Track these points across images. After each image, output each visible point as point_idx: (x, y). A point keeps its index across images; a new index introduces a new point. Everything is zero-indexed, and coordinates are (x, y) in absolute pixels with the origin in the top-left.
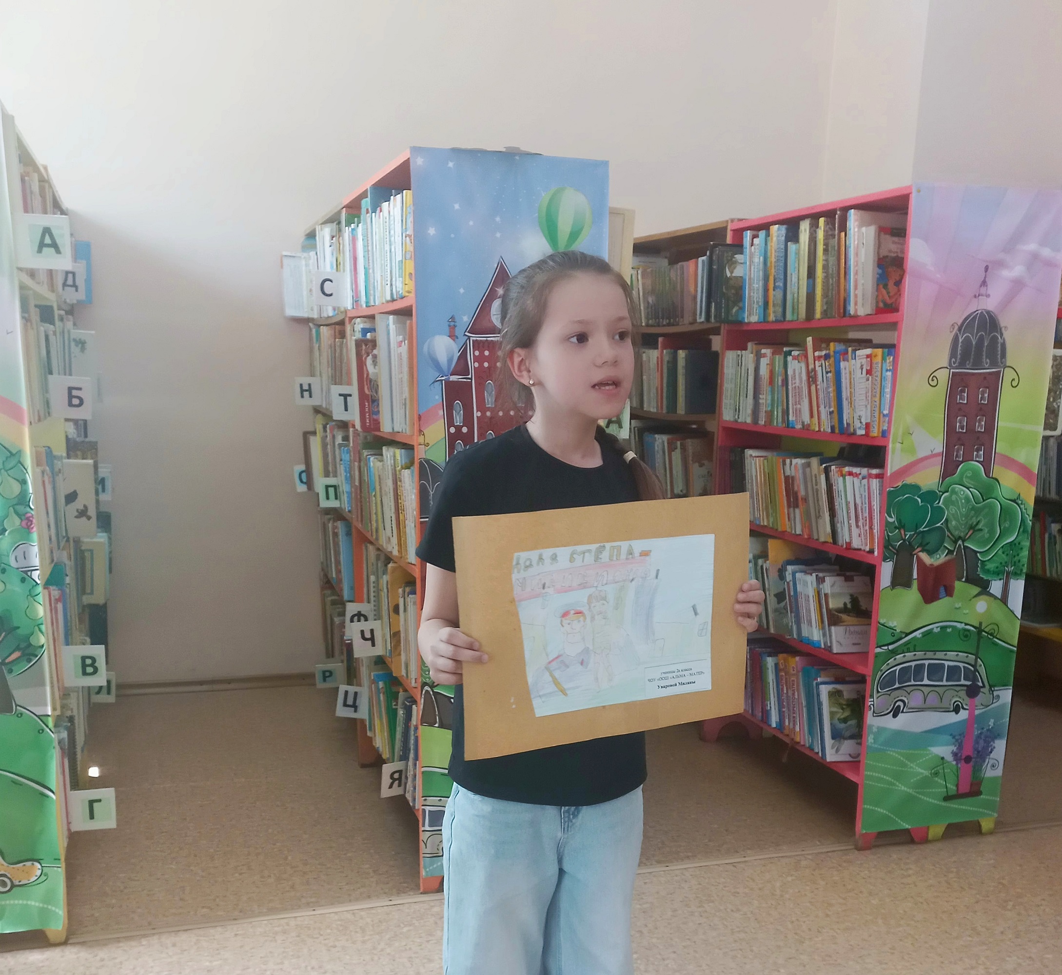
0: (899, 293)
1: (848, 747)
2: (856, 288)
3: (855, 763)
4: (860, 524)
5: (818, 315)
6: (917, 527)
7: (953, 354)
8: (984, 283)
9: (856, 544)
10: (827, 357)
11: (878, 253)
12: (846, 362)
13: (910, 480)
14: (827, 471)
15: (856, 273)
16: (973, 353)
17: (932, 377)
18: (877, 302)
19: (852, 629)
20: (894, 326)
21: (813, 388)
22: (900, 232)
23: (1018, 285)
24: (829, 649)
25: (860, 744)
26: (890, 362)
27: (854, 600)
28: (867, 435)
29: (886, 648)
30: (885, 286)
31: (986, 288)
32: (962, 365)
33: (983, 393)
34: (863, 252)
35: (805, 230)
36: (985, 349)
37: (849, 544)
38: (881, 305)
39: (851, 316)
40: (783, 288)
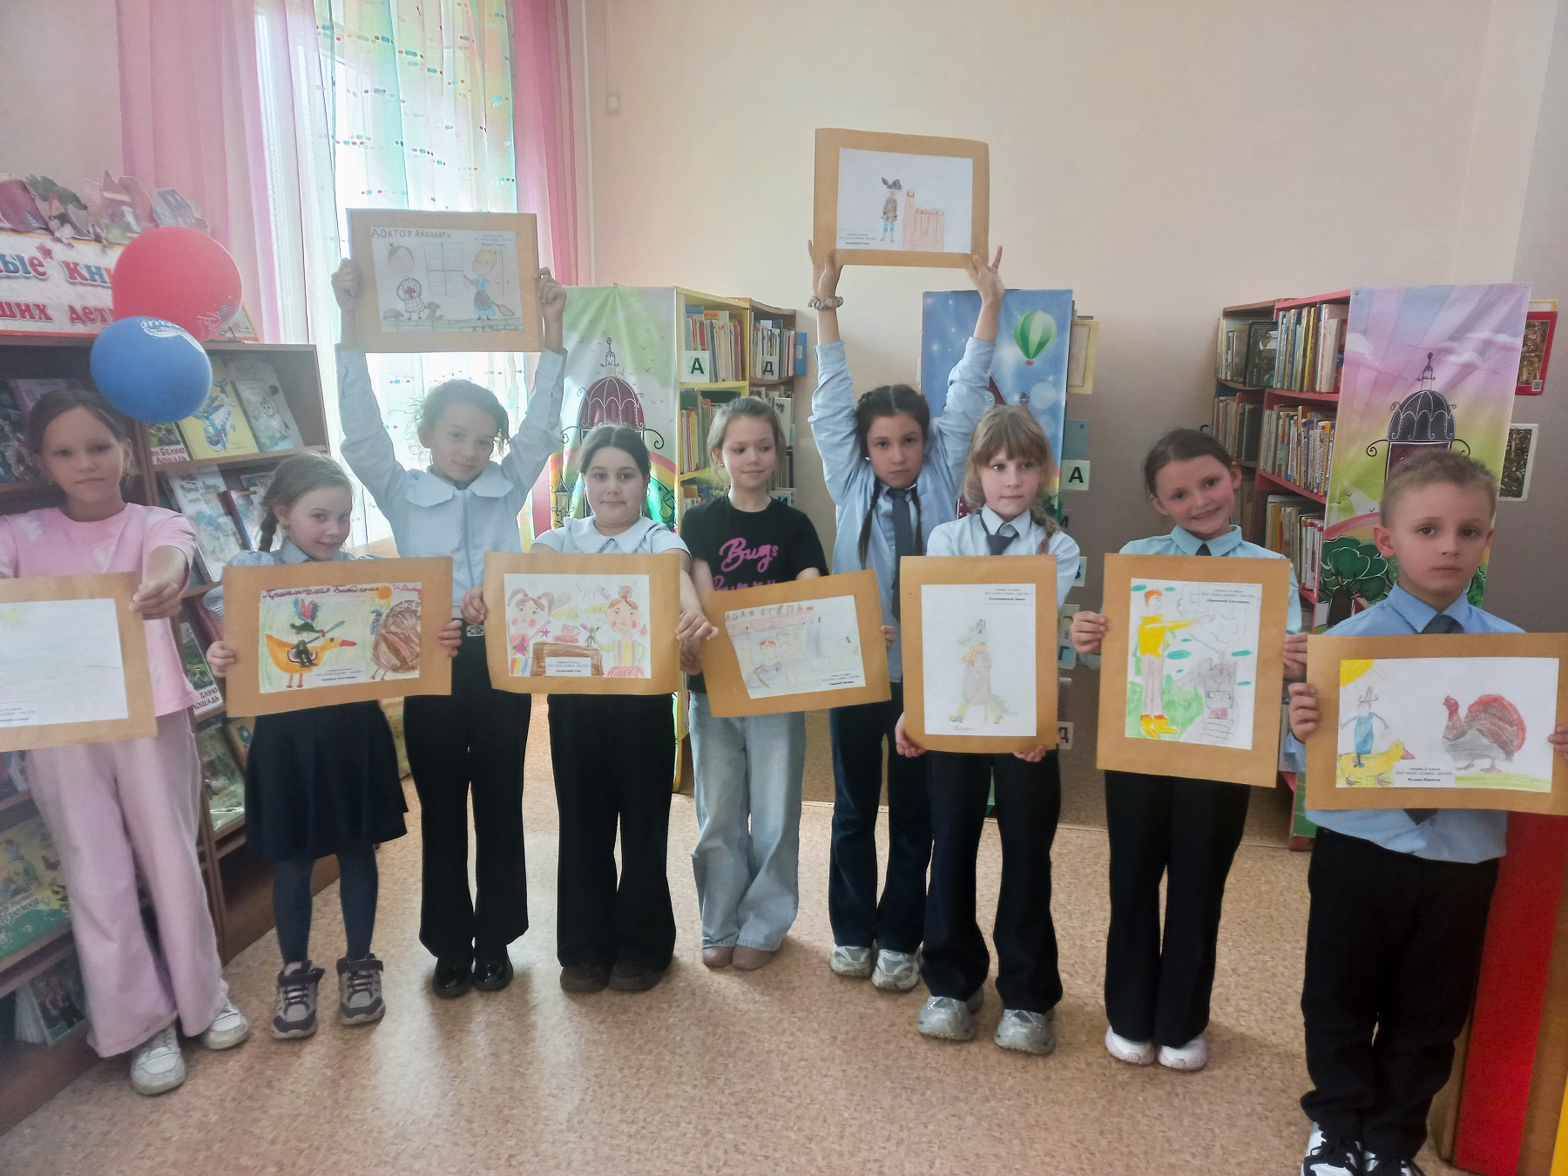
6: (1355, 575)
7: (1394, 428)
8: (1429, 368)
13: (1347, 534)
14: (1301, 521)
16: (1416, 429)
17: (1371, 448)
23: (1467, 369)
31: (1429, 372)
36: (1429, 425)
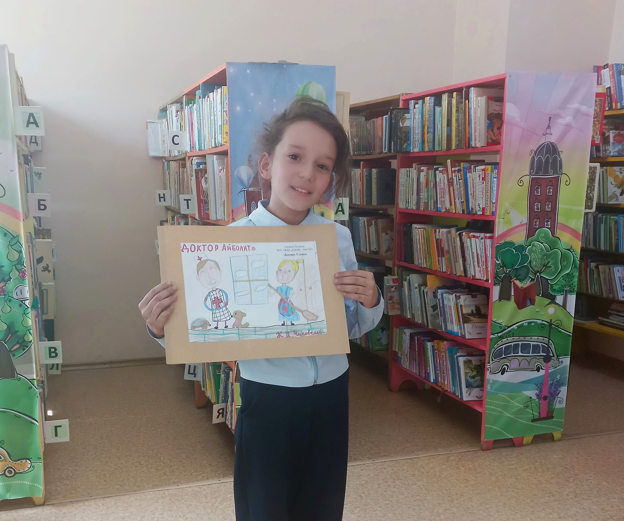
0: (500, 134)
1: (476, 392)
2: (475, 132)
3: (480, 402)
4: (480, 265)
5: (453, 147)
6: (513, 266)
7: (532, 168)
8: (549, 127)
9: (478, 276)
10: (459, 171)
11: (488, 112)
12: (470, 174)
13: (508, 239)
14: (460, 235)
15: (475, 123)
16: (543, 166)
17: (520, 181)
18: (487, 139)
19: (477, 325)
20: (497, 152)
21: (451, 188)
22: (500, 99)
23: (568, 127)
24: (463, 337)
25: (483, 390)
26: (496, 173)
27: (478, 309)
28: (483, 214)
29: (497, 335)
30: (492, 130)
31: (549, 129)
32: (537, 173)
33: (549, 189)
34: (479, 111)
35: (445, 99)
36: (550, 164)
37: (474, 276)
38: (490, 141)
39: (473, 148)
40: (433, 132)
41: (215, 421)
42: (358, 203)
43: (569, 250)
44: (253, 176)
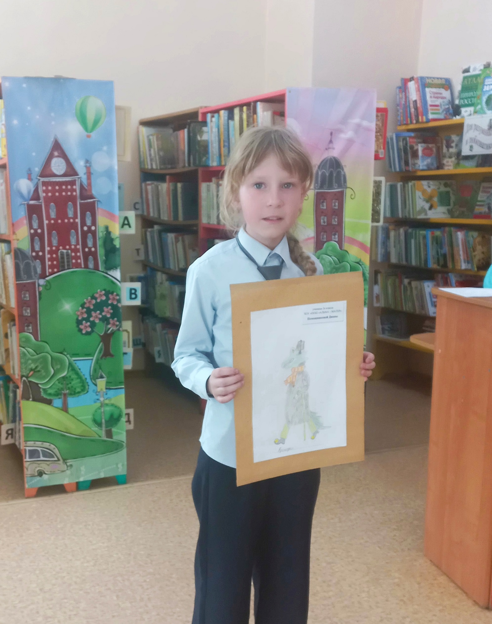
16: (327, 181)
31: (332, 144)
33: (335, 203)
36: (334, 178)
41: (4, 442)
42: (166, 219)
43: (358, 263)
44: (33, 189)
